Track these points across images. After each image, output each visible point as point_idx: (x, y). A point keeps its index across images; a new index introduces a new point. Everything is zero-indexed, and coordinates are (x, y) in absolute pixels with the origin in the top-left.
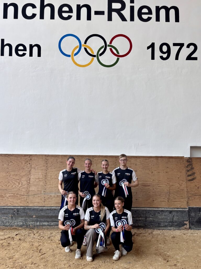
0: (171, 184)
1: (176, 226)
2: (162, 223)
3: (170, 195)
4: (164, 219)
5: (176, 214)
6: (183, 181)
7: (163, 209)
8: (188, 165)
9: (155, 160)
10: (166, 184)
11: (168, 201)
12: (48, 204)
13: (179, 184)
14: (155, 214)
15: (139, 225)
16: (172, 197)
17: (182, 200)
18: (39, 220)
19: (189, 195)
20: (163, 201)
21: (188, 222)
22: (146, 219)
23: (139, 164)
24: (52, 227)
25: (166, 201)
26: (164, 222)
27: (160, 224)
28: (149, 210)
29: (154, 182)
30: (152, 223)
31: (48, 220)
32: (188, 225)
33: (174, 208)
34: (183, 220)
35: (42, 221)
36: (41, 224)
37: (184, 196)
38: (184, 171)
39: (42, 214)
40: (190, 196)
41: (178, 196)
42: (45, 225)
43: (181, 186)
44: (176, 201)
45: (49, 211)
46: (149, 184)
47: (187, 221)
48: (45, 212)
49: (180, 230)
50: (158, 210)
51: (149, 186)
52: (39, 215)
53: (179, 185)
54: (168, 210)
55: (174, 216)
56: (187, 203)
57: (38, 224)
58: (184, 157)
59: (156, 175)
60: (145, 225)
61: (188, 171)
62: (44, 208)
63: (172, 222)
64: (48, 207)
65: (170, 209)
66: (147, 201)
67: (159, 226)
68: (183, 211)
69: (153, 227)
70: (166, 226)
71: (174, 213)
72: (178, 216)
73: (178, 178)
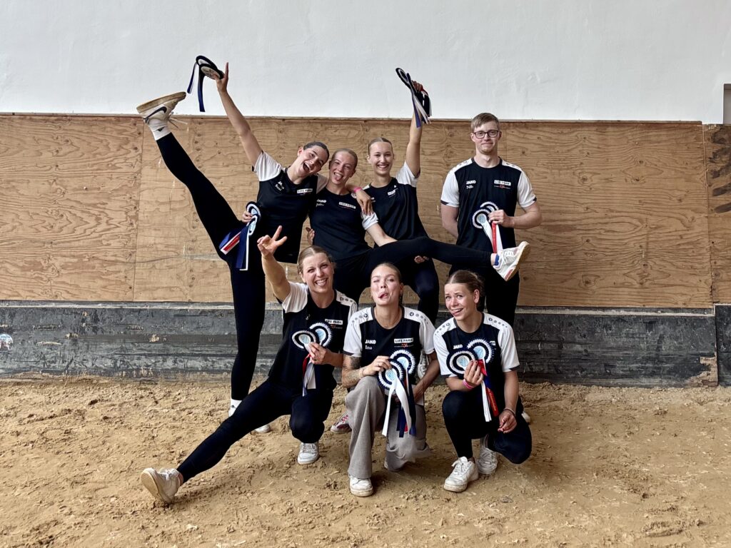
0: (653, 221)
1: (669, 372)
2: (619, 364)
3: (650, 263)
4: (627, 349)
5: (669, 331)
6: (695, 211)
7: (623, 313)
8: (715, 154)
9: (594, 136)
10: (634, 221)
11: (641, 284)
12: (204, 294)
13: (682, 221)
14: (592, 332)
15: (536, 369)
16: (657, 268)
17: (694, 280)
18: (172, 350)
19: (719, 263)
20: (623, 285)
21: (715, 358)
22: (560, 347)
23: (536, 148)
24: (218, 376)
25: (635, 283)
26: (626, 359)
27: (613, 366)
28: (573, 316)
29: (590, 215)
30: (584, 364)
31: (206, 350)
32: (712, 369)
33: (663, 310)
34: (695, 352)
35: (183, 354)
36: (181, 365)
37: (697, 265)
38: (701, 175)
39: (184, 330)
40: (723, 268)
41: (678, 267)
42: (193, 370)
43: (689, 228)
44: (672, 282)
45: (209, 320)
46: (570, 223)
47: (712, 355)
48: (193, 322)
49: (685, 386)
50: (603, 317)
51: (571, 228)
52: (173, 333)
53: (681, 227)
54: (639, 317)
55: (661, 337)
56: (712, 289)
57: (169, 364)
58: (700, 123)
59: (597, 189)
60: (557, 370)
61: (716, 174)
62: (191, 307)
63: (657, 359)
64: (203, 304)
65: (649, 314)
66: (566, 285)
67: (607, 376)
68: (697, 319)
69: (584, 377)
70: (632, 374)
71: (661, 327)
72: (677, 338)
73: (680, 200)
